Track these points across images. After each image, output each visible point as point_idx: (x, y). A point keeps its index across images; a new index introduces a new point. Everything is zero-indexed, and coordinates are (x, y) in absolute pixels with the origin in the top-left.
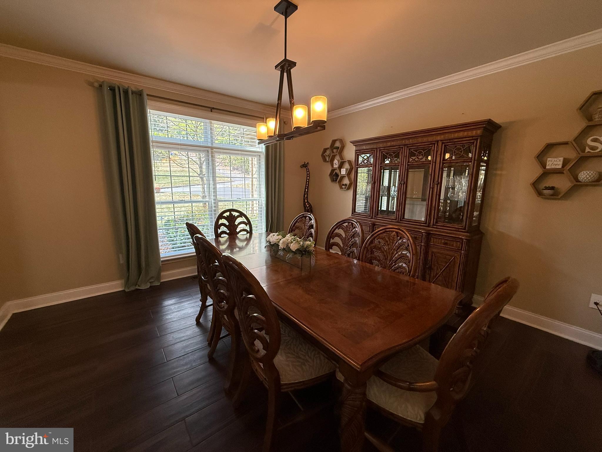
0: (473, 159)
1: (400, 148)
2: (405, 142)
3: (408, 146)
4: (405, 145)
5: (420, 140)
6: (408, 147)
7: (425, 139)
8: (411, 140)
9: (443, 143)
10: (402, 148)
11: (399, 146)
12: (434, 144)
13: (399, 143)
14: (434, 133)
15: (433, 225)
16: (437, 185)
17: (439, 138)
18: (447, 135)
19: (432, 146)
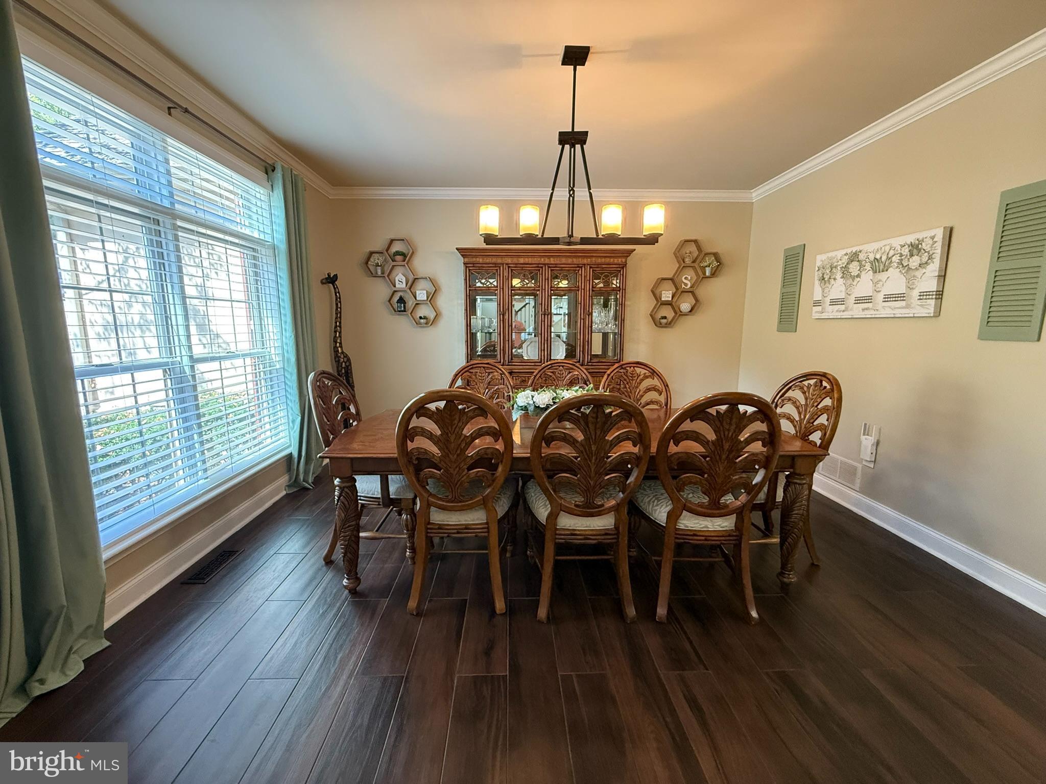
0: (621, 287)
1: (538, 267)
2: (545, 260)
3: (551, 266)
4: (545, 264)
5: (564, 260)
6: (549, 267)
7: (570, 261)
8: (552, 259)
9: (590, 267)
10: (542, 267)
11: (537, 265)
12: (582, 267)
13: (536, 260)
14: (581, 255)
15: (588, 362)
16: (589, 316)
17: (585, 261)
18: (594, 259)
19: (579, 270)
